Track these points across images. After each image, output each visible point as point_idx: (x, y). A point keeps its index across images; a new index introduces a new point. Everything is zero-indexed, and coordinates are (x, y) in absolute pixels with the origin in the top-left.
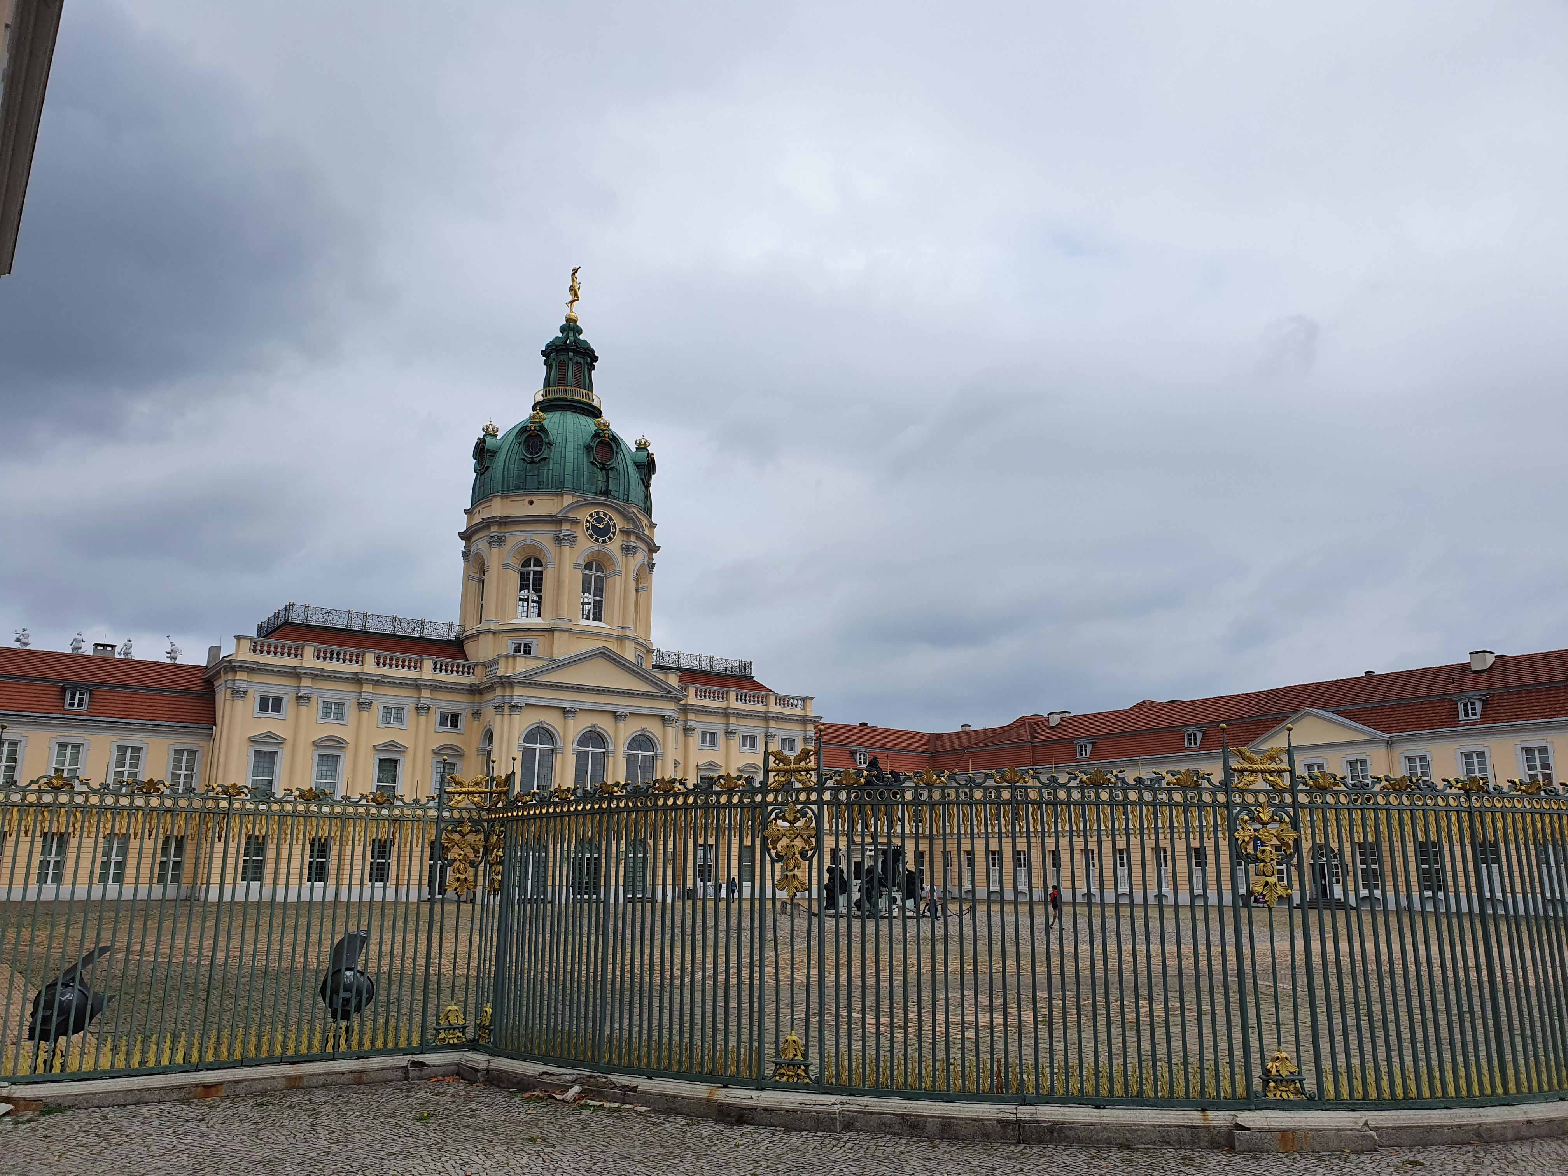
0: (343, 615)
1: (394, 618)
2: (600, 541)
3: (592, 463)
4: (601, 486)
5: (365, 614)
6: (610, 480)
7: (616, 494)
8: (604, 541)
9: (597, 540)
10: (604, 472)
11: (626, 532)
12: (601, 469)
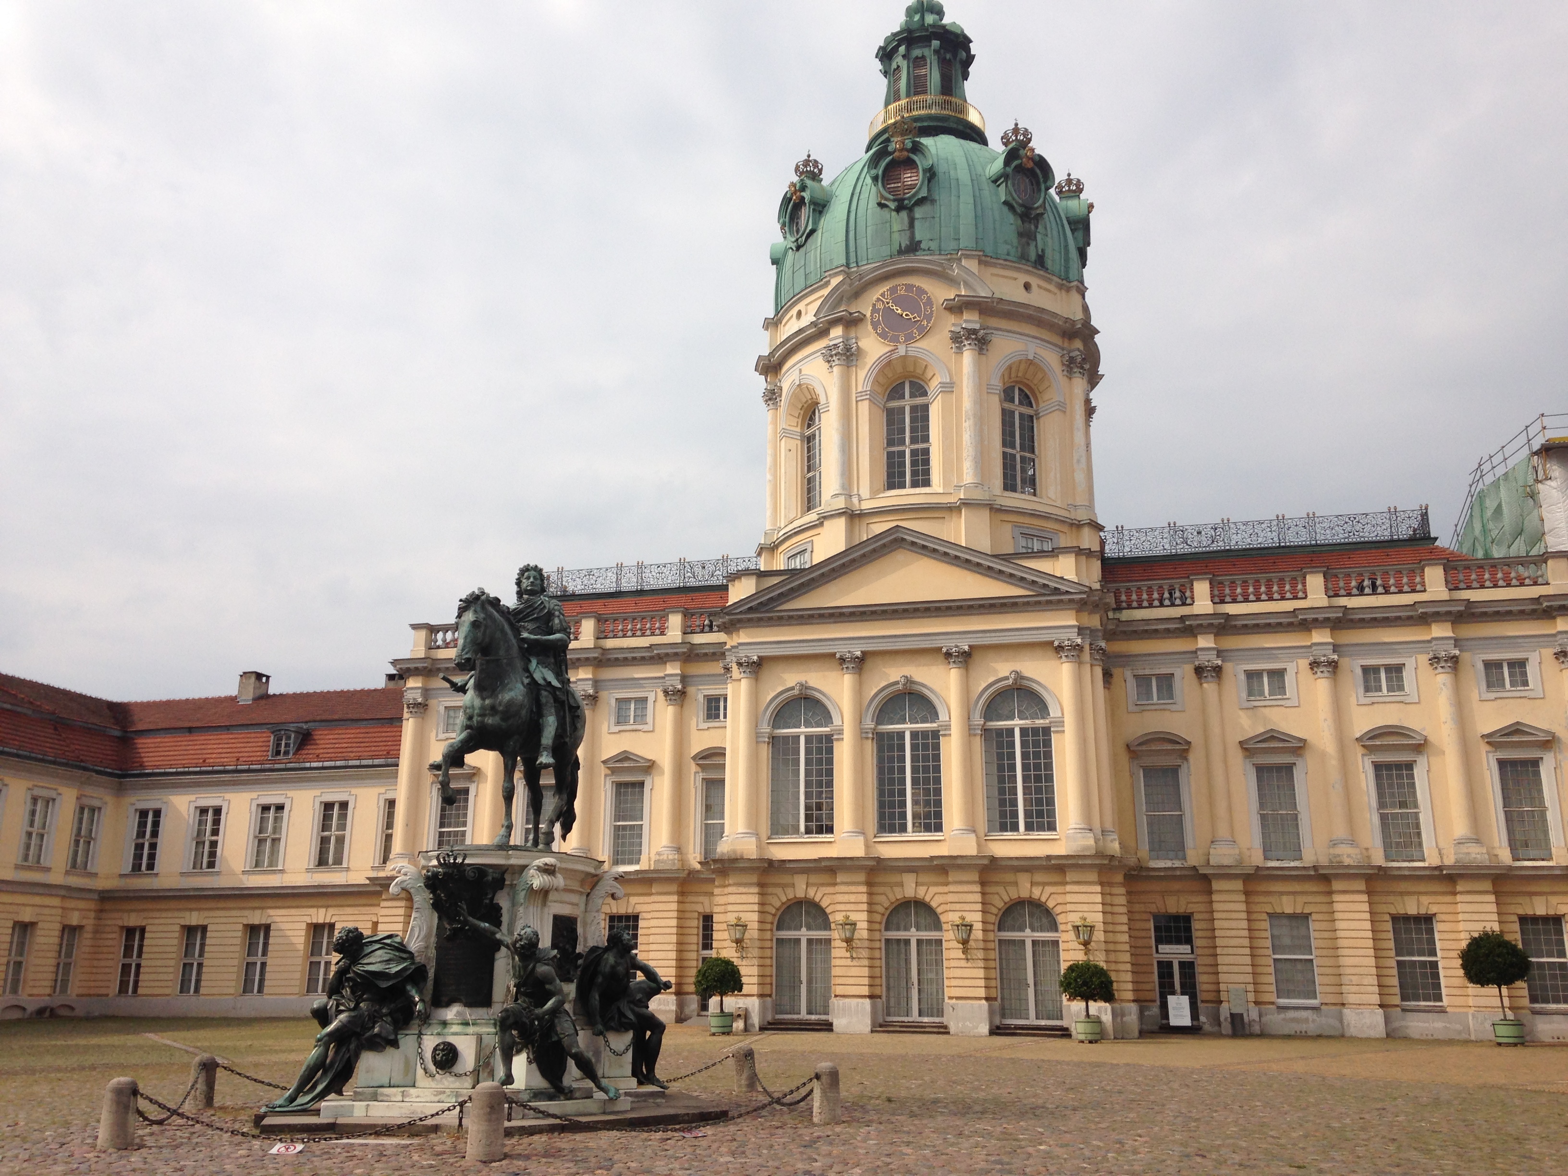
0: (610, 574)
1: (682, 563)
2: (902, 339)
3: (881, 205)
4: (901, 239)
5: (640, 566)
6: (917, 224)
7: (934, 245)
8: (909, 338)
9: (895, 340)
10: (904, 214)
11: (956, 308)
12: (898, 210)
